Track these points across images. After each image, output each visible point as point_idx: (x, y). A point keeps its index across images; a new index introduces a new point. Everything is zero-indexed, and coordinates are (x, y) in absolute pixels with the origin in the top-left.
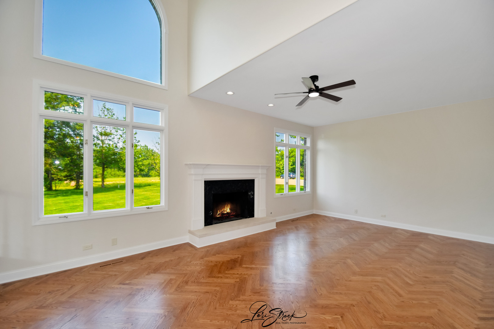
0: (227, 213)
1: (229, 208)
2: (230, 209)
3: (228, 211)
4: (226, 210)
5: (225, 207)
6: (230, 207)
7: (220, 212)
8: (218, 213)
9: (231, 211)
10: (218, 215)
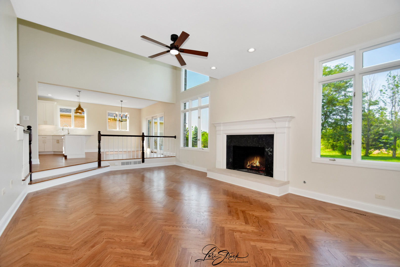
0: (257, 166)
1: (258, 161)
2: (259, 163)
3: (258, 164)
4: (255, 162)
5: (254, 160)
6: (260, 160)
7: (249, 163)
8: (248, 164)
9: (260, 165)
10: (248, 166)
